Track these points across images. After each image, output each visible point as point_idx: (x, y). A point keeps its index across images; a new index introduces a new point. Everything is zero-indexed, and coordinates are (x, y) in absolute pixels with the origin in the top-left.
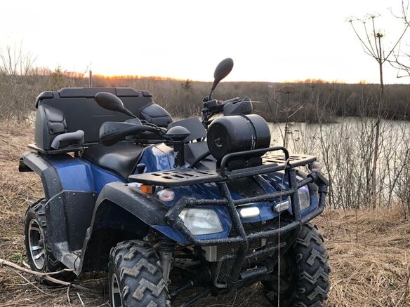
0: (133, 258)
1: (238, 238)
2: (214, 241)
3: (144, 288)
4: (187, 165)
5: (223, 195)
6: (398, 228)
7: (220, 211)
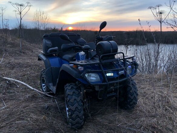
0: (71, 89)
1: (105, 83)
2: (97, 84)
3: (74, 99)
4: (90, 59)
5: (100, 69)
6: (164, 80)
7: (99, 74)
